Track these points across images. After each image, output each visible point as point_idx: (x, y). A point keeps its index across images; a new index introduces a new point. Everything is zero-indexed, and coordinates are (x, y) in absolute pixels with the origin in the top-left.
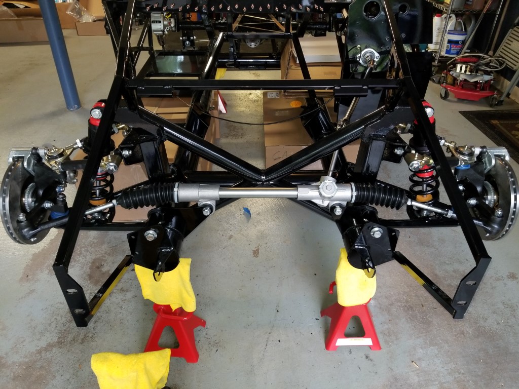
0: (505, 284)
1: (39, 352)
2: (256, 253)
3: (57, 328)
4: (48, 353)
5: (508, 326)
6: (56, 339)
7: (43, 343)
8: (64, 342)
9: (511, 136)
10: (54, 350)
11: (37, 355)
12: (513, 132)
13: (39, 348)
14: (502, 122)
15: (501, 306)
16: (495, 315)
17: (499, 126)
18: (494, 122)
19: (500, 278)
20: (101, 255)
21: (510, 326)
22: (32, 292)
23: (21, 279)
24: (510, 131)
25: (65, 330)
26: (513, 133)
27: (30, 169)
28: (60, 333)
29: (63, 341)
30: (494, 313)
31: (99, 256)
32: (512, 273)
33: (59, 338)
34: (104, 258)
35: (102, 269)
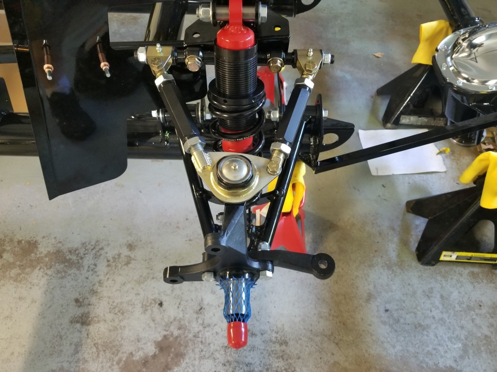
34: (124, 359)
35: (151, 354)
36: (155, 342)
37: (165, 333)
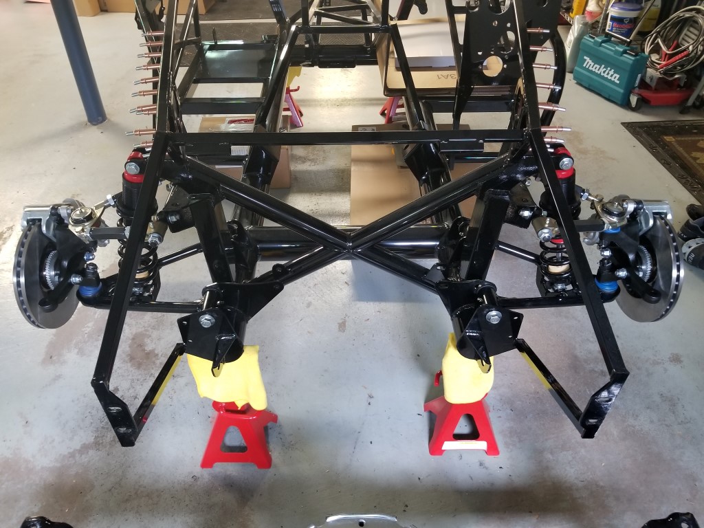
0: (666, 370)
1: (72, 455)
2: (342, 326)
3: (93, 425)
4: (83, 456)
5: (664, 426)
6: (92, 440)
7: (77, 444)
8: (102, 443)
9: (690, 159)
10: (91, 452)
11: (70, 459)
12: (694, 154)
13: (71, 450)
14: (679, 139)
15: (657, 399)
16: (648, 411)
17: (675, 144)
18: (668, 139)
19: (659, 361)
20: (143, 329)
21: (666, 425)
22: (58, 377)
23: (44, 362)
24: (689, 153)
25: (103, 428)
26: (692, 155)
27: (50, 234)
28: (97, 430)
29: (101, 441)
30: (648, 408)
31: (140, 330)
32: (677, 355)
33: (96, 437)
34: (148, 333)
35: (146, 348)
36: (155, 349)
37: (160, 355)
